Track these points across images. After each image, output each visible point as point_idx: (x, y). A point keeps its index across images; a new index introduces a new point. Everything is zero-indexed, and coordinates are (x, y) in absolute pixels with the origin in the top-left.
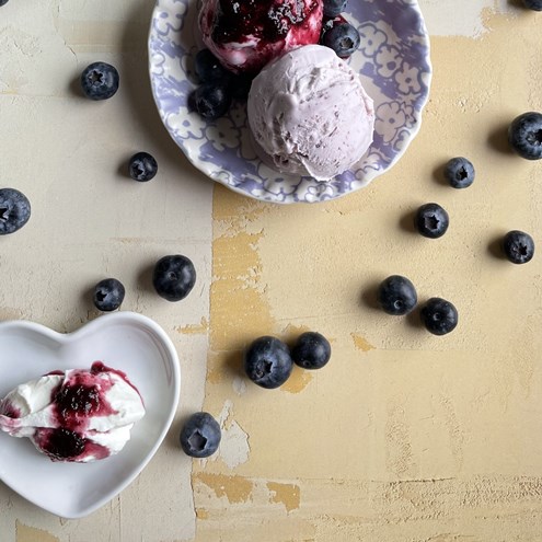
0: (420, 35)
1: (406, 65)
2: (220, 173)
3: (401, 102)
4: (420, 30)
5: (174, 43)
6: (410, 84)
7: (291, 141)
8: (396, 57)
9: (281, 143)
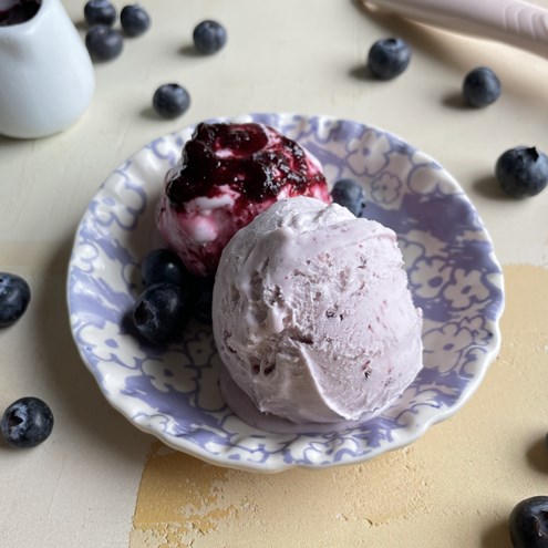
0: (474, 229)
1: (459, 273)
2: (153, 416)
3: (458, 320)
4: (475, 223)
5: (116, 241)
6: (471, 293)
7: (281, 304)
8: (441, 270)
9: (263, 316)
